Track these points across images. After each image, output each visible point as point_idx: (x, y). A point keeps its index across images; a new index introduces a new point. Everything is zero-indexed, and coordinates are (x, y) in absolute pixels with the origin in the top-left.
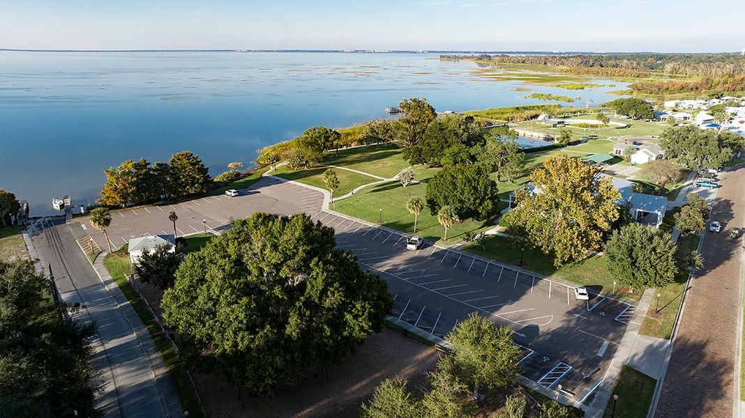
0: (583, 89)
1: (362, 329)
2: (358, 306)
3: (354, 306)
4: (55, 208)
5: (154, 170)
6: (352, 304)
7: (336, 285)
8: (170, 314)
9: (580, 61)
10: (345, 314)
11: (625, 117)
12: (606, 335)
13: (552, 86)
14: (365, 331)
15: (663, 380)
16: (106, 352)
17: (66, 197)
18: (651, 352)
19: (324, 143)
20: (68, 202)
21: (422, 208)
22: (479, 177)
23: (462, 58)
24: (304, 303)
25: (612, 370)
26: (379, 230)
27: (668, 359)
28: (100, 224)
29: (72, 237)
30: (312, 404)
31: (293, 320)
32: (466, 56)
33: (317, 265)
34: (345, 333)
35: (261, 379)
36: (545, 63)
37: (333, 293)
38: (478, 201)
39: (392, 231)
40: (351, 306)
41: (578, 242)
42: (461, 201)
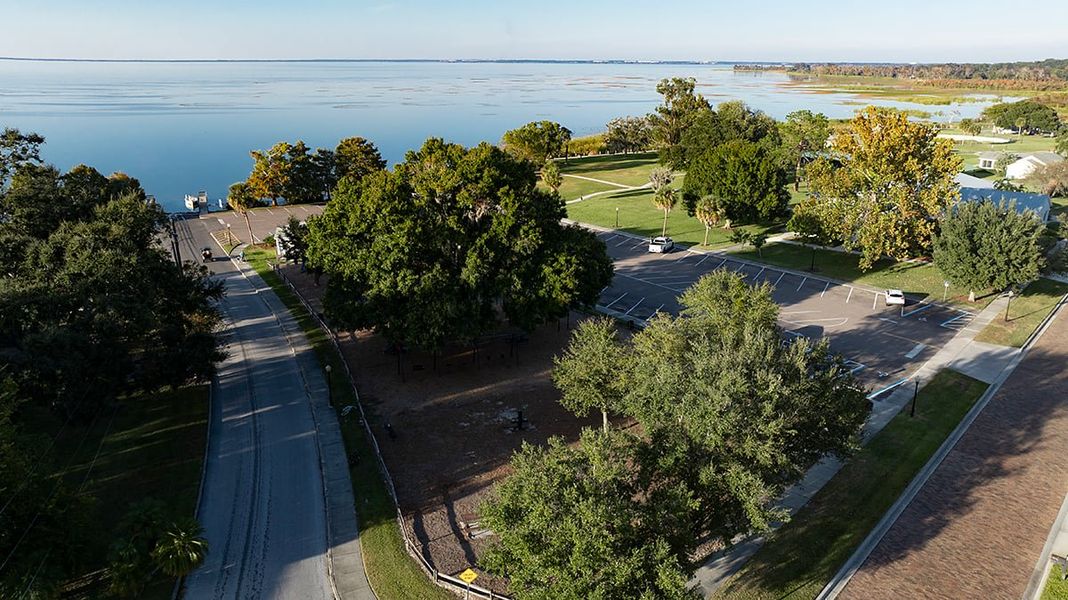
0: (949, 103)
1: (565, 288)
2: (562, 260)
3: (557, 260)
4: (188, 206)
5: (315, 159)
6: (553, 256)
7: (533, 222)
8: (315, 249)
9: (949, 71)
10: (544, 266)
11: (1010, 131)
12: (921, 338)
13: (900, 100)
14: (570, 291)
15: (1000, 385)
16: (236, 329)
17: (202, 193)
18: (986, 359)
19: (549, 144)
20: (204, 199)
21: (674, 202)
22: (760, 161)
23: (766, 69)
24: (487, 242)
25: (925, 371)
26: (613, 234)
27: (1011, 367)
28: (239, 203)
29: (205, 230)
30: (493, 382)
31: (472, 259)
32: (774, 67)
33: (507, 194)
34: (542, 292)
35: (424, 328)
36: (894, 75)
37: (526, 233)
38: (756, 194)
39: (631, 236)
40: (551, 259)
41: (897, 232)
42: (730, 192)
